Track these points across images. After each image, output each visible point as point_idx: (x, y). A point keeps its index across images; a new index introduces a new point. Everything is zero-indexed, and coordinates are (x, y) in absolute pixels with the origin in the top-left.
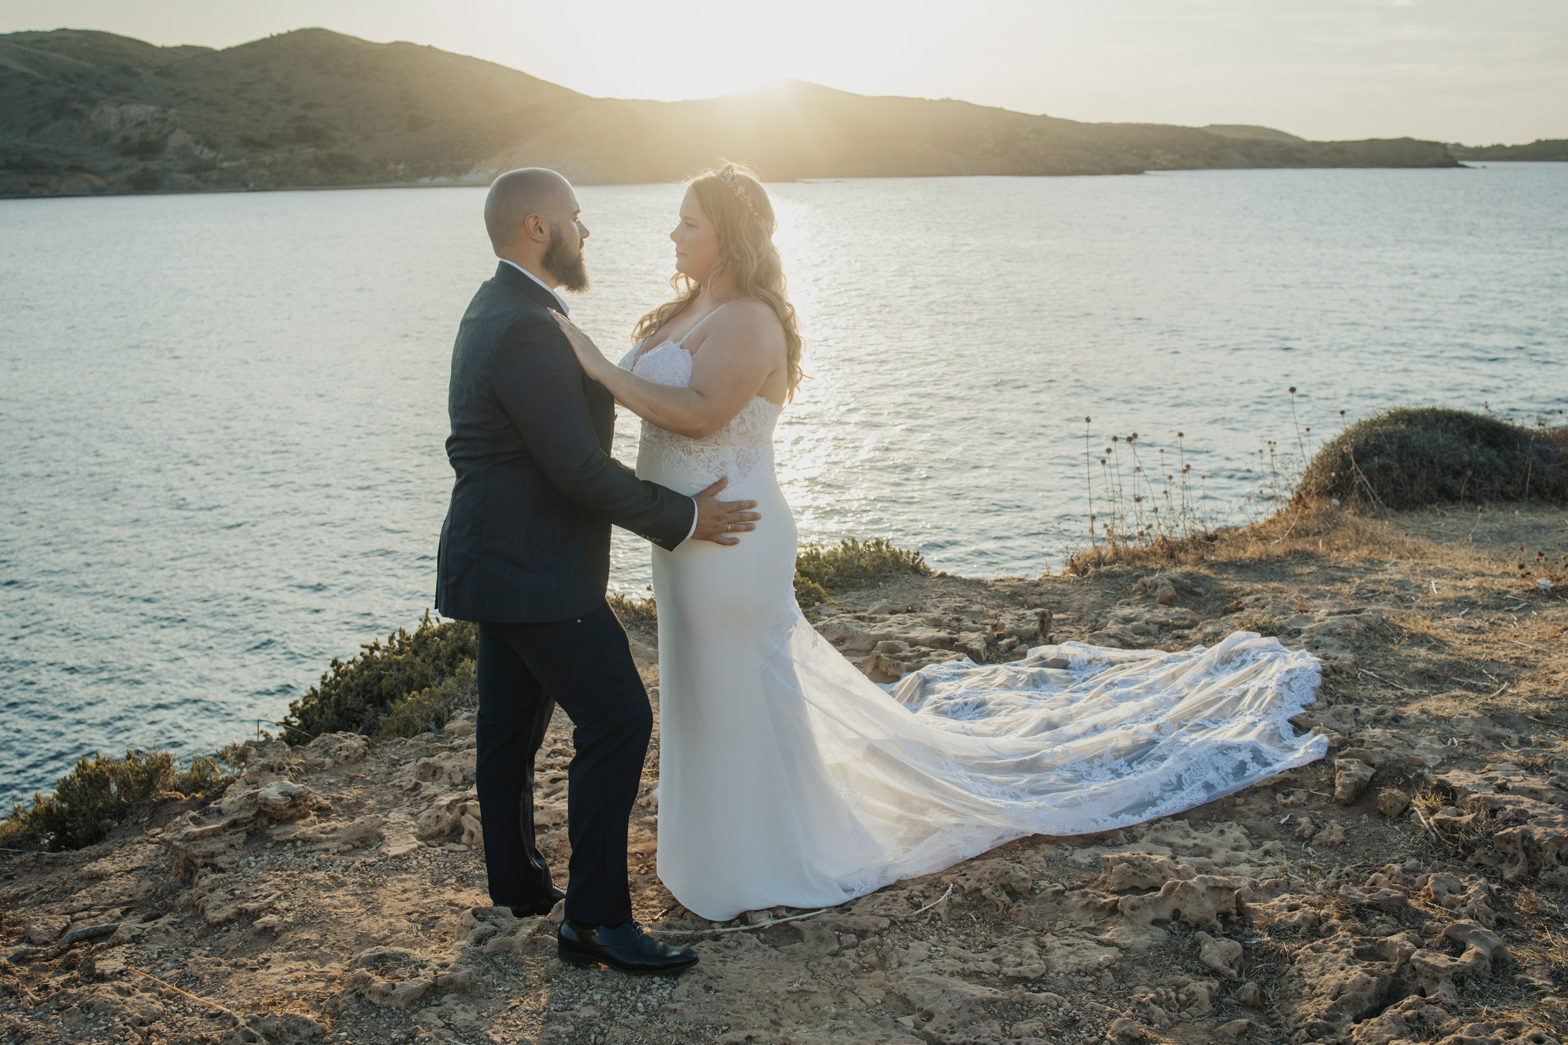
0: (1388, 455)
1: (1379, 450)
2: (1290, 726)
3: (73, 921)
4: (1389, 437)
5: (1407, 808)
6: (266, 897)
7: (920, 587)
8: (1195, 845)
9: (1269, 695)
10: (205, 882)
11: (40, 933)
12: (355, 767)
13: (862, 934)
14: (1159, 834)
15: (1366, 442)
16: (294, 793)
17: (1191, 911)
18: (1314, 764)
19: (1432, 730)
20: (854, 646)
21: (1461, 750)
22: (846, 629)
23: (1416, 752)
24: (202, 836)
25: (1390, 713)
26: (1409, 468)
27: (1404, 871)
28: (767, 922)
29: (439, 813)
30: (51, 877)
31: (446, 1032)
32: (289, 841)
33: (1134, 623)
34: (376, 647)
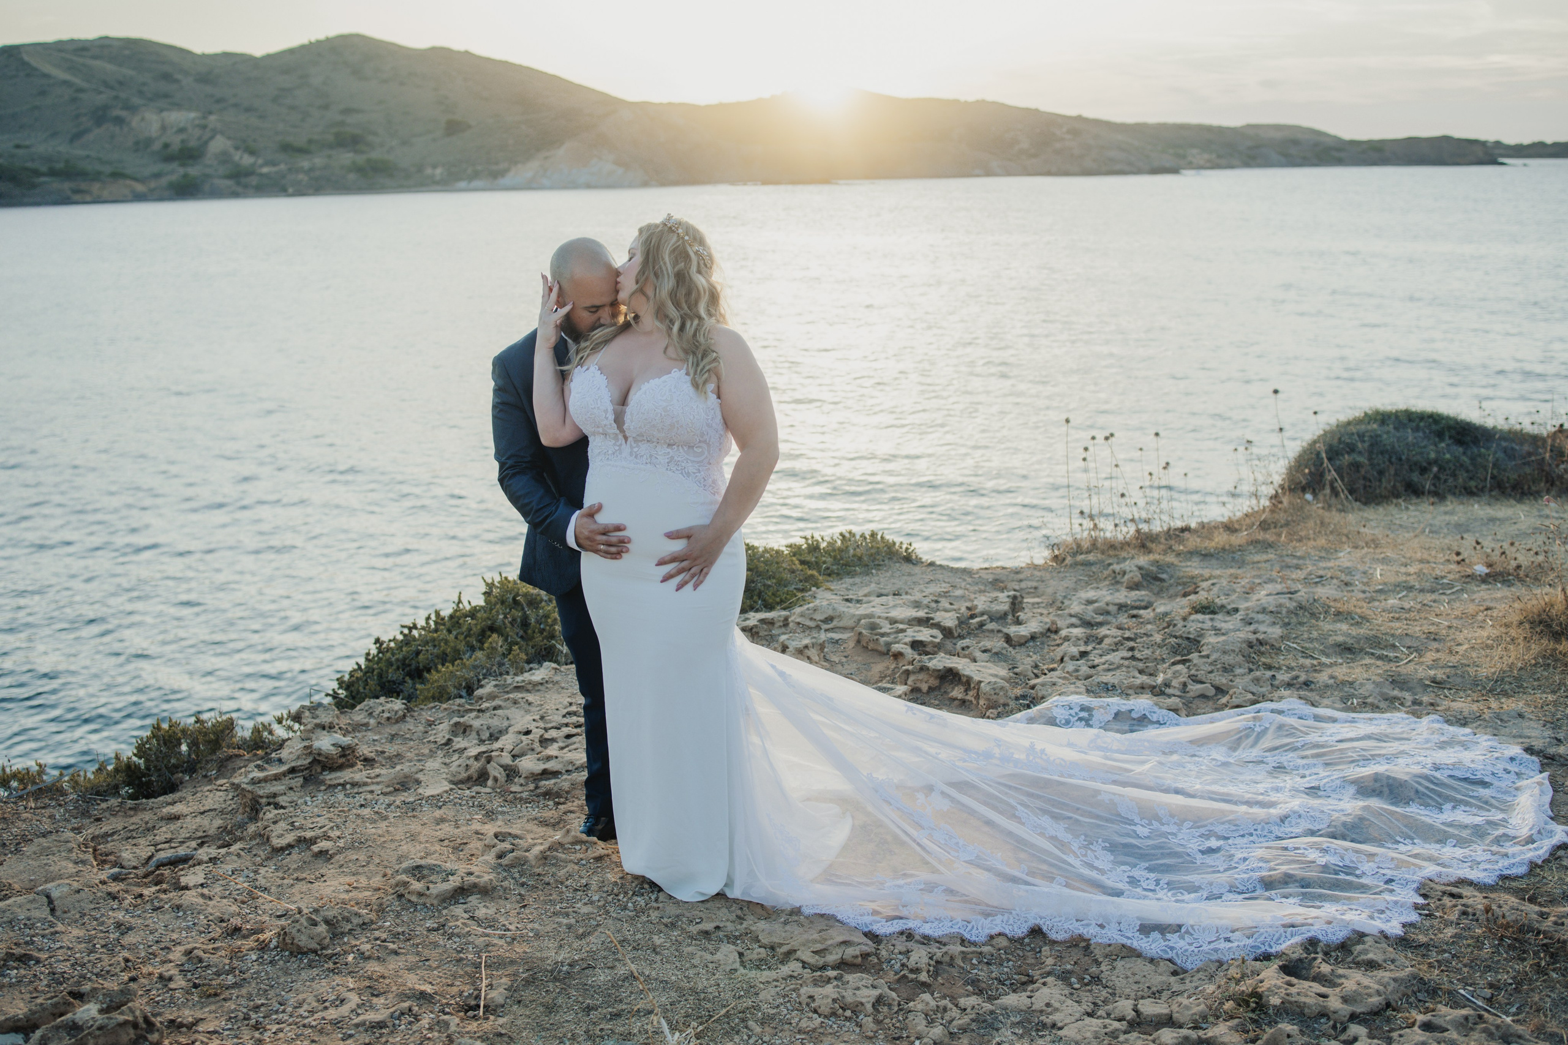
0: (1360, 453)
1: (1351, 449)
3: (157, 851)
4: (1361, 436)
6: (321, 828)
7: (910, 574)
10: (269, 816)
11: (129, 861)
15: (1340, 439)
16: (343, 744)
19: (1336, 693)
20: (841, 624)
22: (834, 609)
24: (265, 780)
25: (1303, 678)
26: (1379, 464)
30: (134, 820)
31: (469, 922)
32: (339, 784)
33: (1096, 605)
34: (415, 627)
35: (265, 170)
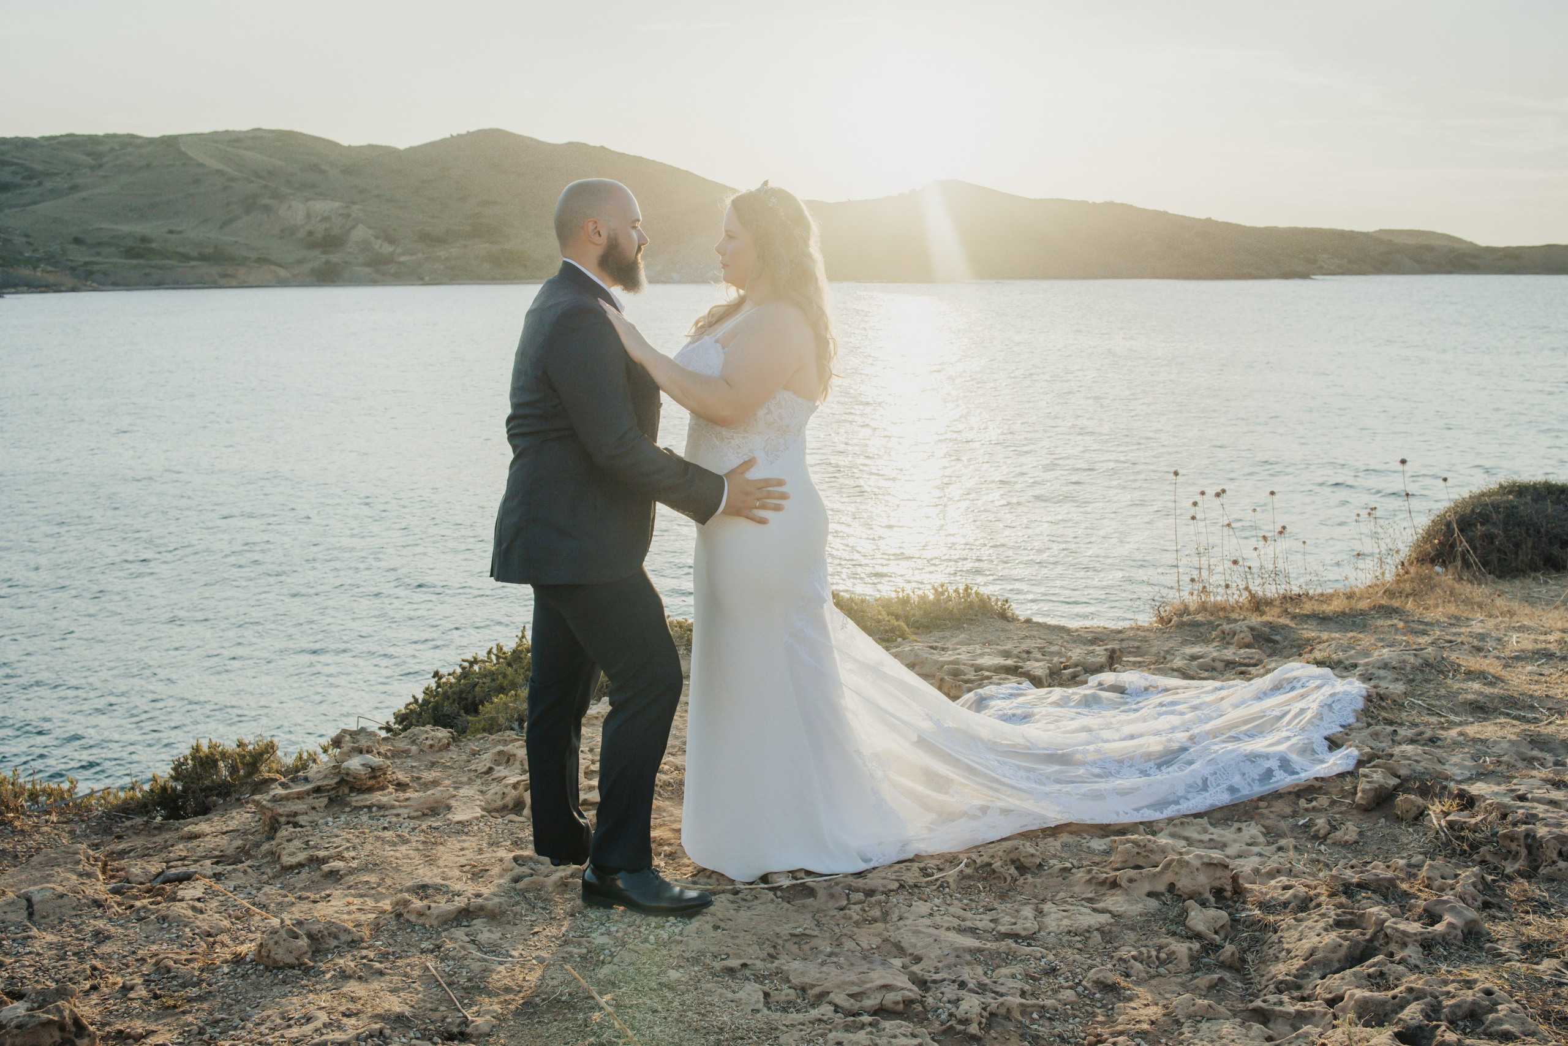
0: (1494, 524)
1: (1485, 519)
2: (1326, 743)
3: (168, 868)
4: (1496, 507)
5: (1423, 812)
6: (336, 848)
7: (1003, 630)
8: (1211, 840)
9: (1309, 715)
10: (284, 833)
11: (137, 875)
12: (439, 755)
13: (870, 893)
14: (1177, 829)
15: (1473, 510)
16: (374, 765)
17: (1184, 883)
18: (1342, 775)
19: (1466, 750)
21: (1491, 767)
22: (919, 655)
23: (1446, 767)
24: (287, 798)
25: (1428, 734)
26: (1515, 537)
27: (1409, 865)
28: (786, 882)
29: (505, 790)
30: (155, 839)
32: (365, 807)
33: (1201, 660)
34: (476, 661)
35: (403, 259)
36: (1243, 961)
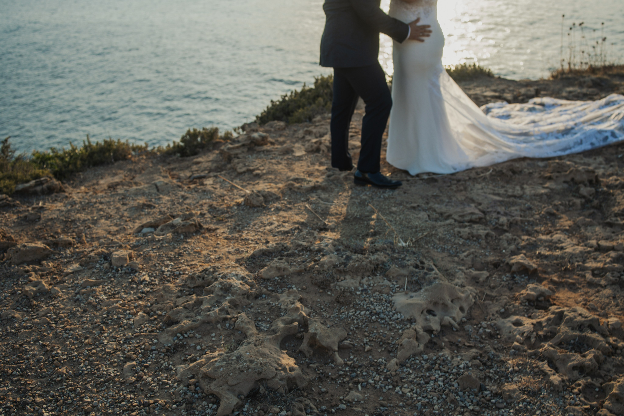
3: (193, 174)
6: (256, 166)
7: (490, 81)
8: (584, 162)
10: (235, 161)
12: (282, 132)
14: (571, 158)
16: (262, 136)
17: (578, 178)
24: (233, 148)
29: (312, 145)
30: (182, 164)
31: (318, 199)
32: (262, 151)
33: (573, 93)
34: (286, 96)
36: (601, 206)
